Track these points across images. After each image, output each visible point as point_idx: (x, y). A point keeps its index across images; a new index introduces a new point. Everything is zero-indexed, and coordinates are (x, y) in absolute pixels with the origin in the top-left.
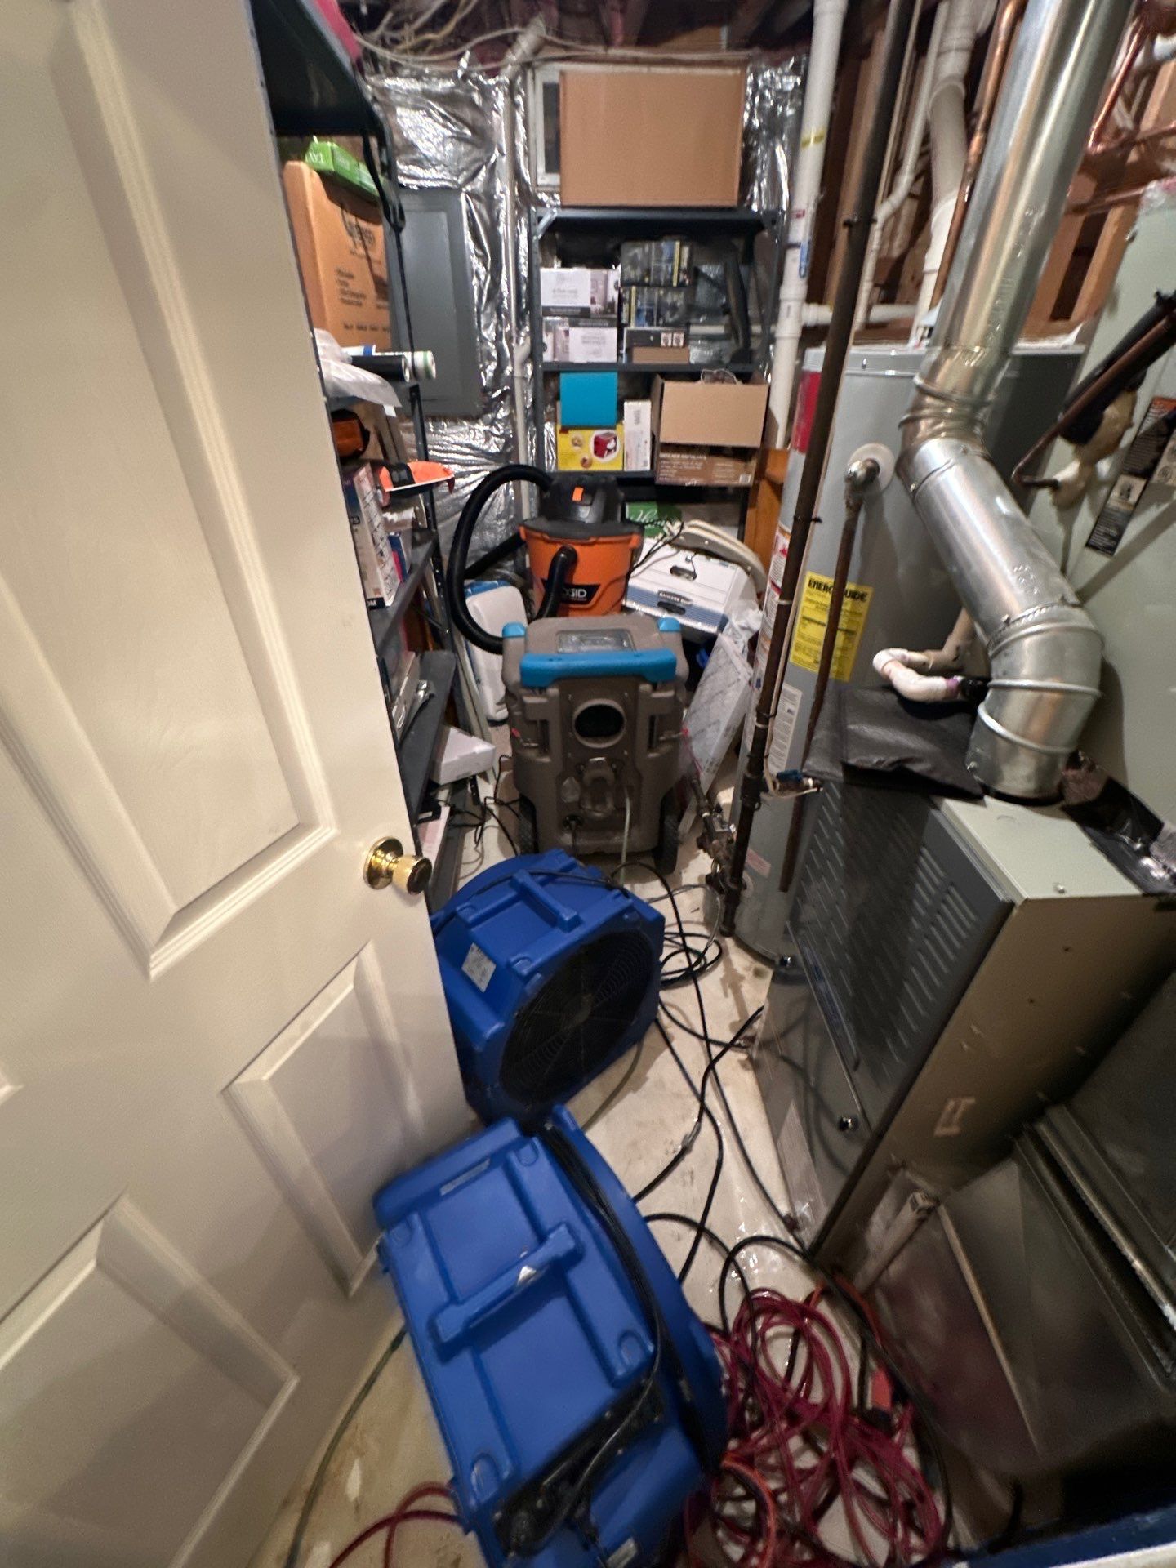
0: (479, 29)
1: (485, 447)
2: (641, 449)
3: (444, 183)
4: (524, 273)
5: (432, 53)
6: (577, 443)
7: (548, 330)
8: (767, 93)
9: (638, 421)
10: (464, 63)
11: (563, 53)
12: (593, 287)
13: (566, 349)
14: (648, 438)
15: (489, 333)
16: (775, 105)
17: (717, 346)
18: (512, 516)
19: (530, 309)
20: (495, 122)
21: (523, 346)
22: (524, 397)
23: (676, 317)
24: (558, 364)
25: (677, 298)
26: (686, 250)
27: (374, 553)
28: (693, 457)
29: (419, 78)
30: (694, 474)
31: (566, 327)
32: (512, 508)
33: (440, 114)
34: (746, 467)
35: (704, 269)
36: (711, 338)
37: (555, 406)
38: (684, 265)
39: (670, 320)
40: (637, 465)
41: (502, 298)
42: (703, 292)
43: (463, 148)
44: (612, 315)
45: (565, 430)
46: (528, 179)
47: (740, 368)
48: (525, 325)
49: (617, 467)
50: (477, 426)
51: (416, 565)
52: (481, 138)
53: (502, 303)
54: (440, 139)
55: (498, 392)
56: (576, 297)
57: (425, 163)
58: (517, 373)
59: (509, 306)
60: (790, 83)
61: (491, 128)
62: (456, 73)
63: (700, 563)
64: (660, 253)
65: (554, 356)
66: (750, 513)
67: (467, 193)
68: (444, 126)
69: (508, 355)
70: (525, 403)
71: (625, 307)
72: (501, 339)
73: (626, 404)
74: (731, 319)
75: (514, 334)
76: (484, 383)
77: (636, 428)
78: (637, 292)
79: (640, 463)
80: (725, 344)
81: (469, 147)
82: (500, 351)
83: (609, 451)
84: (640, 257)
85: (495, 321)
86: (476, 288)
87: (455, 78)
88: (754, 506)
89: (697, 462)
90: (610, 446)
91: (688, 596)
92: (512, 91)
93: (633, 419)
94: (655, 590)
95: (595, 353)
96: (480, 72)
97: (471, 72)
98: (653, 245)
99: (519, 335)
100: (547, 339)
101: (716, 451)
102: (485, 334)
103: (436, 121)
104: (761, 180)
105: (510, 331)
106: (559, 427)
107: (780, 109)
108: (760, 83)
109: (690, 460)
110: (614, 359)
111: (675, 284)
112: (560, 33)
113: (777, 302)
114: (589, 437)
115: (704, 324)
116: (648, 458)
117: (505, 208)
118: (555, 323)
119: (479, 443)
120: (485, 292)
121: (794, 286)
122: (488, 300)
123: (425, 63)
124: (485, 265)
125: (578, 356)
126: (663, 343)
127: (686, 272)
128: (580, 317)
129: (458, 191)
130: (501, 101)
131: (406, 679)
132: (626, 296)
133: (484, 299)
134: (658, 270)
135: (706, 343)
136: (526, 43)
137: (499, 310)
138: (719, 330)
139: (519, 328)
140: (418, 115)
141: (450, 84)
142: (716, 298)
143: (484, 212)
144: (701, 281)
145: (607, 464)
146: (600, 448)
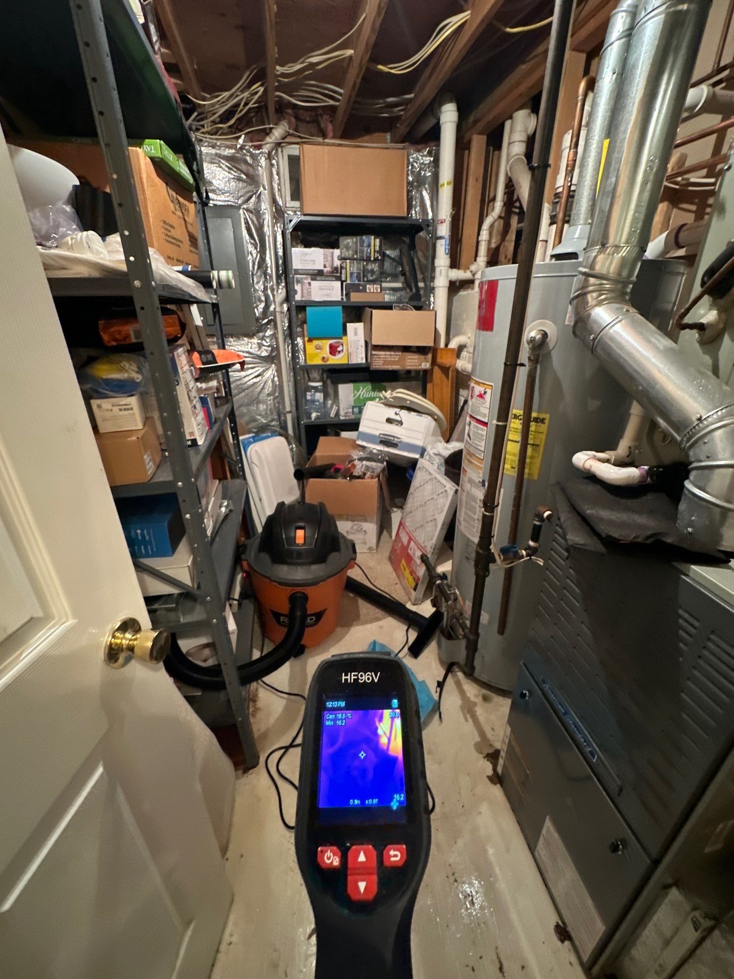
0: (249, 124)
1: (259, 353)
2: (359, 351)
3: (230, 203)
4: (280, 253)
5: (222, 134)
6: (318, 348)
7: (298, 282)
8: (415, 164)
9: (356, 334)
10: (241, 141)
11: (299, 140)
12: (324, 258)
13: (309, 293)
14: (363, 344)
15: (260, 286)
16: (420, 170)
17: (398, 294)
18: (277, 394)
19: (285, 272)
20: (261, 172)
21: (281, 293)
22: (283, 323)
23: (374, 277)
24: (305, 302)
25: (375, 267)
26: (378, 241)
27: (189, 406)
28: (393, 353)
29: (213, 147)
30: (394, 363)
31: (309, 280)
32: (277, 389)
33: (227, 166)
34: (425, 358)
35: (388, 252)
36: (394, 290)
37: (303, 328)
38: (377, 248)
39: (371, 278)
40: (357, 360)
41: (267, 267)
42: (387, 265)
43: (241, 184)
44: (336, 274)
45: (310, 340)
46: (281, 203)
47: (415, 303)
48: (281, 282)
49: (345, 362)
50: (253, 340)
51: (219, 418)
52: (252, 180)
53: (267, 270)
54: (227, 179)
55: (266, 321)
56: (314, 264)
57: (218, 192)
58: (278, 309)
59: (272, 271)
60: (428, 160)
61: (258, 176)
62: (236, 145)
63: (404, 415)
64: (362, 242)
65: (302, 297)
66: (429, 386)
67: (244, 209)
68: (229, 173)
69: (272, 298)
70: (283, 326)
71: (343, 271)
72: (267, 290)
73: (348, 324)
74: (405, 279)
75: (275, 287)
76: (257, 314)
77: (356, 338)
78: (350, 263)
79: (359, 358)
80: (403, 293)
81: (245, 184)
82: (267, 297)
83: (339, 352)
84: (351, 244)
85: (263, 279)
86: (250, 261)
87: (236, 148)
88: (431, 381)
89: (395, 356)
90: (339, 349)
91: (398, 436)
92: (269, 157)
93: (353, 332)
94: (377, 433)
95: (328, 295)
96: (251, 147)
97: (246, 146)
98: (358, 238)
99: (278, 288)
100: (298, 287)
101: (406, 349)
102: (257, 287)
103: (224, 170)
104: (415, 208)
105: (273, 285)
106: (306, 339)
107: (423, 173)
108: (411, 160)
109: (391, 355)
110: (339, 299)
111: (372, 259)
112: (296, 130)
113: (433, 269)
114: (326, 344)
115: (389, 282)
116: (364, 355)
117: (268, 218)
118: (302, 279)
119: (255, 350)
120: (256, 263)
121: (442, 259)
122: (258, 268)
123: (217, 139)
124: (256, 248)
125: (316, 298)
126: (368, 291)
127: (378, 252)
128: (318, 275)
129: (239, 207)
130: (263, 161)
131: (213, 499)
132: (344, 265)
133: (256, 267)
134: (362, 251)
135: (392, 292)
136: (278, 133)
137: (265, 274)
138: (399, 285)
139: (278, 284)
140: (213, 167)
141: (233, 151)
142: (396, 267)
143: (254, 219)
144: (386, 259)
145: (338, 360)
146: (333, 350)
